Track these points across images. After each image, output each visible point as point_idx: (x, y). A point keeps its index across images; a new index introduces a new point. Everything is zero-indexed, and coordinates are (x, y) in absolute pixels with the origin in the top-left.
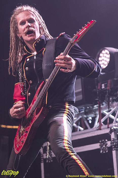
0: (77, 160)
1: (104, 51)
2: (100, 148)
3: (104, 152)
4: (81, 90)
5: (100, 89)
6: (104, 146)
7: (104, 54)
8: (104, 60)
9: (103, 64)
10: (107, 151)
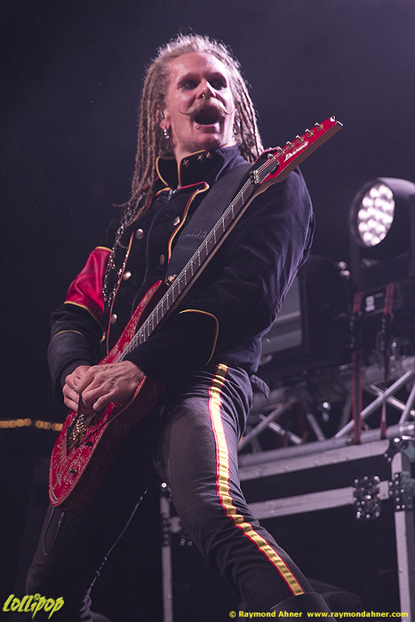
0: (263, 544)
1: (378, 189)
2: (356, 502)
3: (368, 516)
4: (297, 314)
5: (360, 313)
6: (369, 497)
7: (375, 199)
8: (374, 219)
9: (372, 231)
10: (377, 514)
